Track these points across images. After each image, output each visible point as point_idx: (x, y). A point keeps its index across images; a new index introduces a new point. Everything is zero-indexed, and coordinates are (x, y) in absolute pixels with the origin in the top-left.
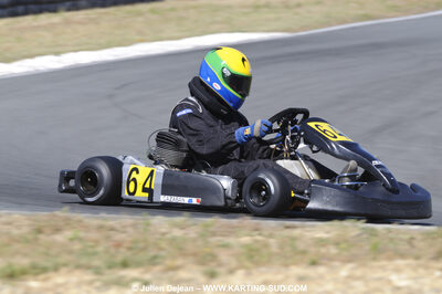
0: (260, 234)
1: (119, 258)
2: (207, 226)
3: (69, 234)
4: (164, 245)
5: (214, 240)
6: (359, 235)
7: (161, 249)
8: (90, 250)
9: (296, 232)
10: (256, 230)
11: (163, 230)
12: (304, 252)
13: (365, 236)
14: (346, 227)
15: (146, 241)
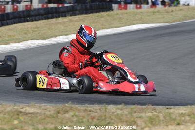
0: (156, 112)
2: (132, 109)
3: (71, 113)
4: (113, 117)
5: (135, 115)
7: (112, 119)
8: (81, 120)
9: (171, 111)
10: (155, 110)
11: (113, 111)
12: (175, 119)
15: (105, 116)
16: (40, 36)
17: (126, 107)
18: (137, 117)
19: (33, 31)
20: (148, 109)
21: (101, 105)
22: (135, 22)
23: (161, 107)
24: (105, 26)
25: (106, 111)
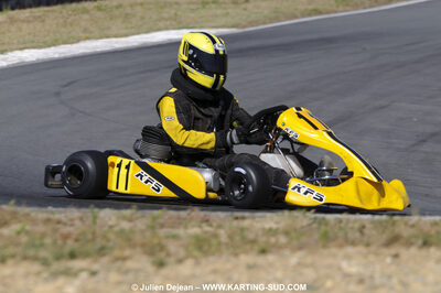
0: (211, 226)
1: (67, 250)
2: (154, 219)
3: (16, 227)
4: (111, 236)
5: (162, 232)
6: (310, 225)
7: (108, 240)
8: (37, 242)
9: (246, 223)
10: (207, 221)
11: (111, 223)
12: (253, 242)
13: (315, 225)
14: (297, 217)
15: (94, 233)
17: (140, 213)
18: (167, 237)
20: (191, 219)
21: (84, 210)
22: (161, 24)
23: (221, 215)
24: (91, 33)
25: (95, 223)
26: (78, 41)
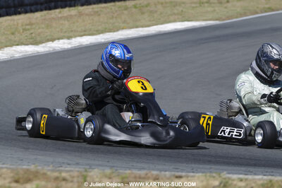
16: (32, 38)
19: (24, 30)
22: (172, 18)
24: (128, 24)
26: (118, 30)
